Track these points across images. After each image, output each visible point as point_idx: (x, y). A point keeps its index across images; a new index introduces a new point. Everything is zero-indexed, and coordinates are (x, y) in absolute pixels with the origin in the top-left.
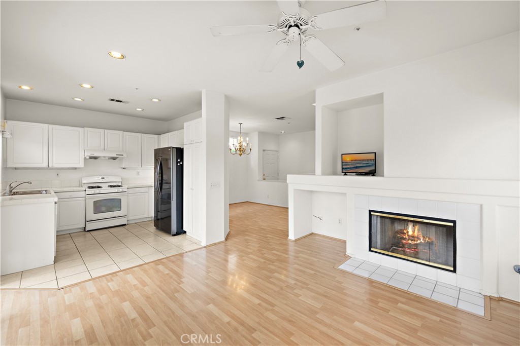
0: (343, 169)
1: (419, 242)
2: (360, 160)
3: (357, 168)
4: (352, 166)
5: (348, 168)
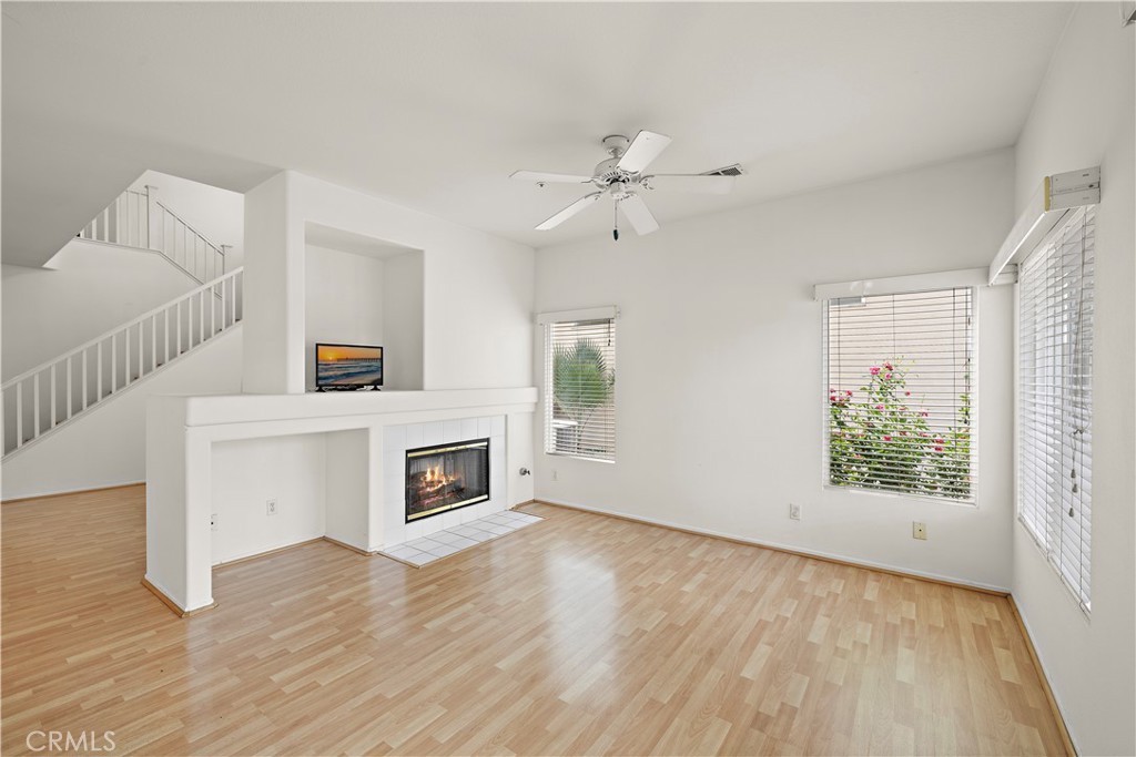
0: (318, 379)
1: (440, 485)
2: (356, 360)
3: (348, 375)
4: (339, 373)
5: (331, 377)
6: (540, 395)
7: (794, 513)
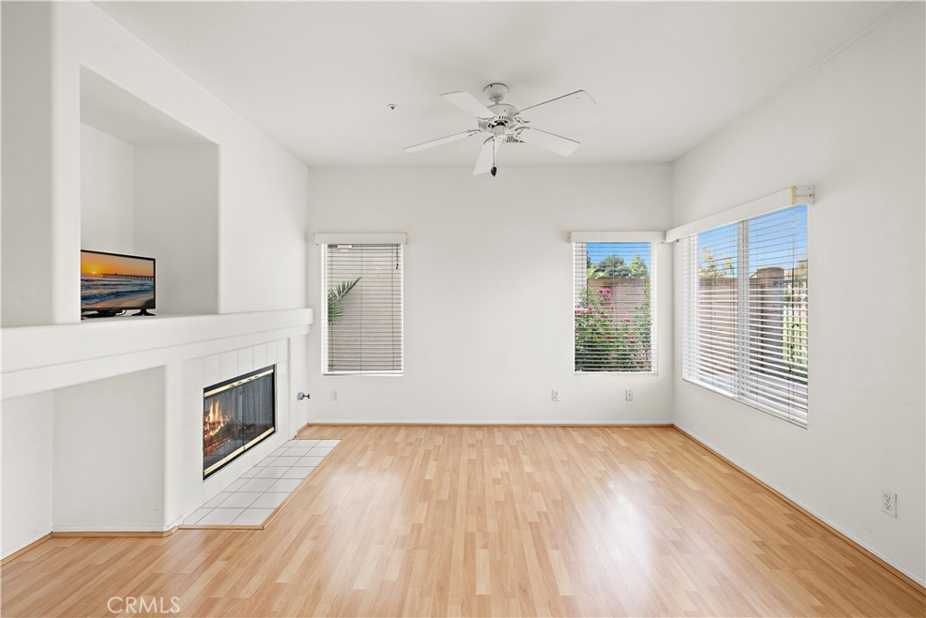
1: (220, 427)
6: (316, 316)
7: (554, 396)
